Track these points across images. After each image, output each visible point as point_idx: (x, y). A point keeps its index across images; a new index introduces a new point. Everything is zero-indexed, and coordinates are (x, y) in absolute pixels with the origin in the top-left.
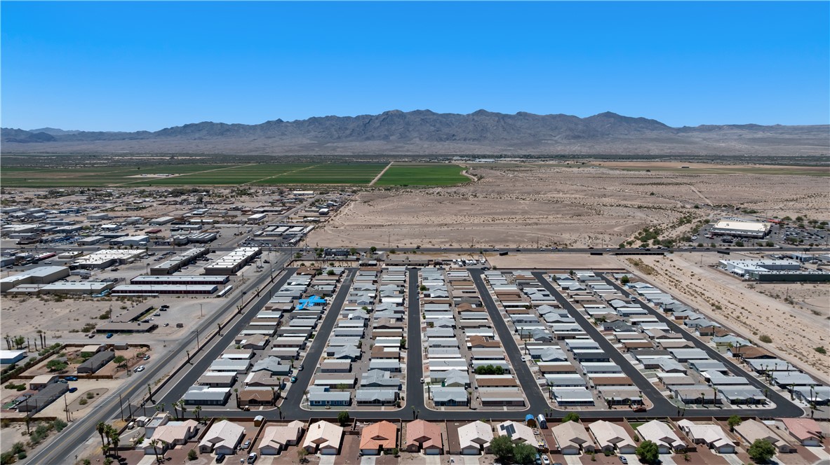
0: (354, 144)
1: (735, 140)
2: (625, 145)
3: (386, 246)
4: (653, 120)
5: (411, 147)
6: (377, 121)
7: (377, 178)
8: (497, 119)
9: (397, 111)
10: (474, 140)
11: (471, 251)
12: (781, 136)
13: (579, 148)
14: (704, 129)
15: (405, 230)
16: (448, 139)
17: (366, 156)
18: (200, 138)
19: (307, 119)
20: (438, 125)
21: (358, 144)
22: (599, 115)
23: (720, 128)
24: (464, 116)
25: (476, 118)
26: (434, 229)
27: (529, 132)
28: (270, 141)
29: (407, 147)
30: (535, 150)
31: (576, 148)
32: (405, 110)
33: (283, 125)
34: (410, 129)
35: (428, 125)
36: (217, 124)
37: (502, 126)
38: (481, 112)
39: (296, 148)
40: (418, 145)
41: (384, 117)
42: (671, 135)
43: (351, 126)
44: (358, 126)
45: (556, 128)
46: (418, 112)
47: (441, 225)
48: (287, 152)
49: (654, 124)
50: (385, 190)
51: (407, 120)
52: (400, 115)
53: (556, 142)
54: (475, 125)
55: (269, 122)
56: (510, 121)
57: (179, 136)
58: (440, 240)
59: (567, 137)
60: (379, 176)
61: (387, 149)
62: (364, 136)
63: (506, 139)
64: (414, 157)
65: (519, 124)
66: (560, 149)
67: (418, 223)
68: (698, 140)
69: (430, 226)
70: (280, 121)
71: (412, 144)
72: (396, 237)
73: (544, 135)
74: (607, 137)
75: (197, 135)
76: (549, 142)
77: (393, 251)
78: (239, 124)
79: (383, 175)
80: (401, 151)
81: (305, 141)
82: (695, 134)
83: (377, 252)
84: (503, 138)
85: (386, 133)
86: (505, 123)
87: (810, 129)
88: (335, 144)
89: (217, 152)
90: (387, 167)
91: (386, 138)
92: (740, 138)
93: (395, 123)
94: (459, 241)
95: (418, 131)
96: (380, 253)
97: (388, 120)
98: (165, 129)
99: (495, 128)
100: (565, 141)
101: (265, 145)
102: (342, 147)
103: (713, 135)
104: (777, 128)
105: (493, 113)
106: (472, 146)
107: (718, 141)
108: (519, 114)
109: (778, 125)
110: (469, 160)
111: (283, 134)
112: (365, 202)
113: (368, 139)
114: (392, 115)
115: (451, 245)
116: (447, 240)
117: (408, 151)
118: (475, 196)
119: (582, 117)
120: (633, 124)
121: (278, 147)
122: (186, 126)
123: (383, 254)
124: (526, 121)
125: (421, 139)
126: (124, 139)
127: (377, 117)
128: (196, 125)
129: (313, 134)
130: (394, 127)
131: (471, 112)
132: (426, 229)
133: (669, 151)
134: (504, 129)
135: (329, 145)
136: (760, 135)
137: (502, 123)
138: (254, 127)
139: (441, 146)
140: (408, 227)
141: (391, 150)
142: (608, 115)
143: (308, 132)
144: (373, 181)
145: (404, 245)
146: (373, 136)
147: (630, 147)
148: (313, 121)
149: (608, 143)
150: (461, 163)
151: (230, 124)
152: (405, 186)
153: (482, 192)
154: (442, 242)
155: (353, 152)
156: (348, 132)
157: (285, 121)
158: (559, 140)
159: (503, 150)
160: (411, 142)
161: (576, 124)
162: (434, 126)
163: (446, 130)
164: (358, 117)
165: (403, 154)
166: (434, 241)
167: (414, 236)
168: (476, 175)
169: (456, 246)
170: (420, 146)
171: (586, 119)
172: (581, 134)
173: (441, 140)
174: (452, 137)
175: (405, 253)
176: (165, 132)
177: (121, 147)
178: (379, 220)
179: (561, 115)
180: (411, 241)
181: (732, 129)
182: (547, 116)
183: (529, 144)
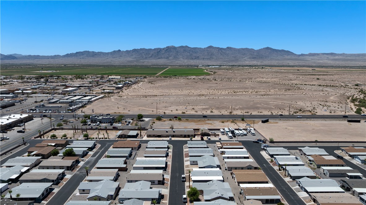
0: (152, 60)
1: (326, 59)
2: (277, 62)
3: (155, 113)
4: (288, 51)
5: (179, 62)
6: (163, 50)
7: (160, 73)
8: (218, 50)
9: (173, 46)
10: (207, 59)
11: (233, 118)
12: (346, 58)
13: (256, 63)
14: (310, 55)
15: (172, 99)
16: (195, 59)
17: (157, 65)
18: (83, 58)
19: (132, 50)
20: (191, 52)
21: (154, 60)
22: (264, 48)
23: (318, 54)
24: (203, 49)
25: (208, 49)
26: (195, 98)
27: (232, 55)
28: (114, 59)
29: (177, 62)
30: (236, 63)
31: (255, 62)
32: (176, 46)
33: (121, 52)
34: (179, 54)
35: (187, 52)
36: (91, 52)
37: (220, 53)
38: (210, 47)
39: (126, 62)
40: (182, 61)
41: (166, 49)
42: (296, 57)
43: (152, 53)
44: (155, 53)
45: (245, 54)
46: (182, 47)
47: (200, 95)
48: (121, 63)
49: (288, 53)
50: (164, 77)
51: (177, 50)
52: (174, 48)
53: (245, 60)
54: (208, 53)
55: (114, 51)
56: (223, 51)
57: (73, 57)
58: (201, 107)
59: (250, 58)
60: (162, 72)
61: (168, 63)
62: (157, 57)
63: (222, 59)
64: (180, 66)
65: (228, 52)
66: (247, 63)
67: (182, 94)
68: (309, 59)
69: (191, 96)
70: (119, 51)
71: (179, 61)
72: (164, 105)
73: (239, 57)
74: (268, 58)
75: (82, 57)
76: (242, 60)
77: (159, 118)
78: (101, 52)
79: (164, 72)
80: (174, 63)
81: (130, 59)
82: (307, 57)
83: (143, 119)
84: (221, 58)
85: (167, 56)
86: (221, 51)
87: (359, 55)
88: (144, 61)
89: (88, 63)
90: (167, 69)
91: (167, 58)
92: (328, 59)
93: (171, 52)
94: (218, 108)
95: (182, 55)
96: (147, 119)
97: (168, 50)
98: (67, 54)
99: (217, 54)
100: (249, 60)
101: (112, 61)
102: (147, 62)
103: (315, 57)
104: (343, 55)
105: (216, 47)
106: (207, 62)
107: (319, 60)
108: (228, 48)
109: (343, 53)
110: (207, 66)
111: (121, 56)
112: (150, 82)
113: (159, 58)
114: (170, 48)
115: (212, 112)
116: (207, 107)
117: (177, 63)
118: (215, 80)
119: (256, 49)
120: (279, 53)
121: (117, 61)
122: (77, 53)
123: (149, 121)
124: (231, 51)
125: (183, 59)
126: (48, 58)
127: (164, 49)
128: (82, 52)
129: (134, 56)
130: (171, 53)
131: (206, 47)
132: (188, 98)
133: (298, 64)
134: (221, 54)
135: (141, 61)
136: (337, 57)
137: (220, 51)
138: (108, 53)
139: (192, 61)
140: (175, 96)
141: (170, 63)
142: (268, 48)
143: (132, 55)
144: (158, 74)
145: (171, 112)
146: (161, 57)
147: (279, 62)
148: (135, 50)
149: (269, 61)
150: (203, 68)
151: (97, 52)
152: (175, 76)
153: (219, 78)
154: (204, 109)
155: (152, 64)
156: (150, 55)
157: (122, 50)
158: (247, 59)
159: (221, 63)
160: (179, 60)
161: (254, 52)
162: (189, 53)
163: (195, 55)
164: (155, 49)
165: (175, 64)
166: (196, 108)
167: (179, 104)
168: (212, 72)
169: (216, 112)
170: (183, 61)
171: (257, 50)
172: (255, 57)
173: (192, 59)
174: (197, 58)
175: (170, 120)
176: (68, 55)
177: (45, 61)
178: (156, 92)
179: (246, 49)
180: (177, 108)
181: (323, 55)
182: (240, 49)
183: (232, 61)
